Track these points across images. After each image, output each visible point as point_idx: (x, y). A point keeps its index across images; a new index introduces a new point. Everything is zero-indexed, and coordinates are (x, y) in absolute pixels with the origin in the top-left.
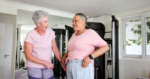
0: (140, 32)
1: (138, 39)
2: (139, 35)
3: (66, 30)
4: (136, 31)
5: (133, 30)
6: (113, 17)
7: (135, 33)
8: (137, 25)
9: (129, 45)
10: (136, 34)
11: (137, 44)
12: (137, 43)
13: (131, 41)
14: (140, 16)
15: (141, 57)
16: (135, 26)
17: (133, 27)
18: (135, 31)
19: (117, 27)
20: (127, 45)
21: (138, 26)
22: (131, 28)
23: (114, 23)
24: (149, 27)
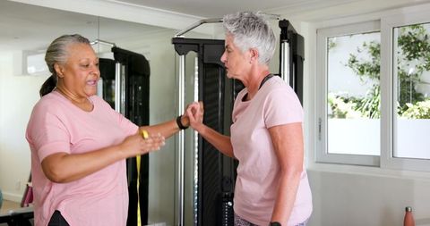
0: (376, 70)
1: (371, 96)
2: (376, 82)
3: (118, 66)
4: (366, 68)
5: (353, 62)
6: (284, 25)
7: (362, 72)
8: (368, 44)
9: (342, 116)
10: (366, 77)
11: (369, 112)
12: (367, 109)
13: (346, 101)
14: (375, 21)
15: (376, 162)
16: (361, 48)
17: (355, 53)
18: (363, 67)
19: (299, 60)
20: (333, 116)
21: (372, 48)
22: (349, 57)
23: (286, 45)
24: (408, 53)
